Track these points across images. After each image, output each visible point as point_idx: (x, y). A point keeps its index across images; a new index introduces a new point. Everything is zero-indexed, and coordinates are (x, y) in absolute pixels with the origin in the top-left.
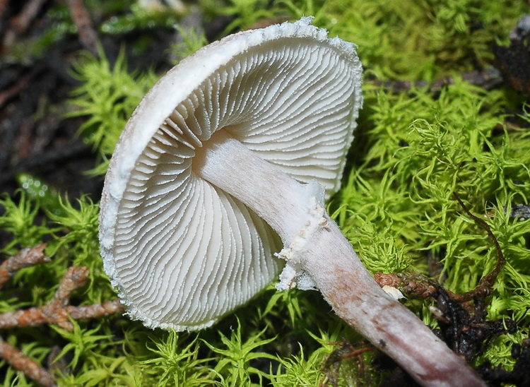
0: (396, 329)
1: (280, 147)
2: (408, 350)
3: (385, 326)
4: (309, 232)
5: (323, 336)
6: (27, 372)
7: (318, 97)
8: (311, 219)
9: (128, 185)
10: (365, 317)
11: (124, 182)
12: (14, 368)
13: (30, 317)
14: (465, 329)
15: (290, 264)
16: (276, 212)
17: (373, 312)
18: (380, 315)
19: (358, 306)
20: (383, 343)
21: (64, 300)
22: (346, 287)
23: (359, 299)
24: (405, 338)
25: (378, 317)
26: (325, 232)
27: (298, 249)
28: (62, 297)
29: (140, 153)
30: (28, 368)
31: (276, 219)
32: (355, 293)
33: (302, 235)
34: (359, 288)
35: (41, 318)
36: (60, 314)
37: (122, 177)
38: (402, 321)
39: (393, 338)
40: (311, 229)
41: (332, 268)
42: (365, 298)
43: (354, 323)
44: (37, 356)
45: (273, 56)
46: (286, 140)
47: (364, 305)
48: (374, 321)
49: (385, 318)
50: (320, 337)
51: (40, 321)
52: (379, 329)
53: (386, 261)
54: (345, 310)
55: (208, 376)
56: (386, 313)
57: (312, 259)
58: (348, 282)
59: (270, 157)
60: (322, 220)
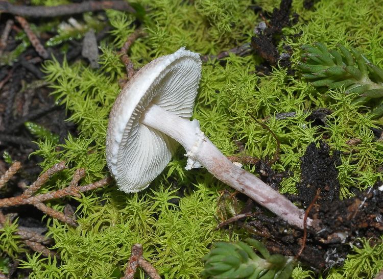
0: (248, 183)
1: (171, 103)
2: (255, 191)
3: (243, 182)
4: (198, 143)
5: (200, 185)
6: (59, 218)
7: (186, 79)
8: (198, 138)
9: (123, 136)
10: (232, 179)
11: (121, 135)
12: (52, 218)
13: (59, 194)
14: (274, 178)
15: (191, 158)
16: (181, 135)
17: (236, 176)
18: (240, 177)
19: (228, 174)
20: (243, 190)
21: (76, 184)
22: (220, 166)
23: (228, 171)
24: (253, 186)
25: (239, 178)
26: (204, 142)
27: (195, 152)
28: (75, 183)
29: (127, 121)
30: (60, 217)
31: (181, 139)
32: (225, 169)
33: (196, 146)
34: (226, 166)
35: (65, 194)
36: (74, 191)
37: (120, 132)
38: (250, 179)
39: (247, 187)
40: (199, 142)
41: (211, 158)
42: (231, 171)
43: (227, 182)
44: (60, 210)
45: (173, 68)
46: (173, 100)
47: (231, 174)
48: (237, 180)
49: (242, 179)
50: (198, 185)
51: (65, 195)
52: (241, 184)
53: (226, 149)
54: (222, 177)
55: (150, 210)
56: (242, 176)
57: (201, 155)
58: (220, 164)
59: (167, 109)
60: (204, 138)
